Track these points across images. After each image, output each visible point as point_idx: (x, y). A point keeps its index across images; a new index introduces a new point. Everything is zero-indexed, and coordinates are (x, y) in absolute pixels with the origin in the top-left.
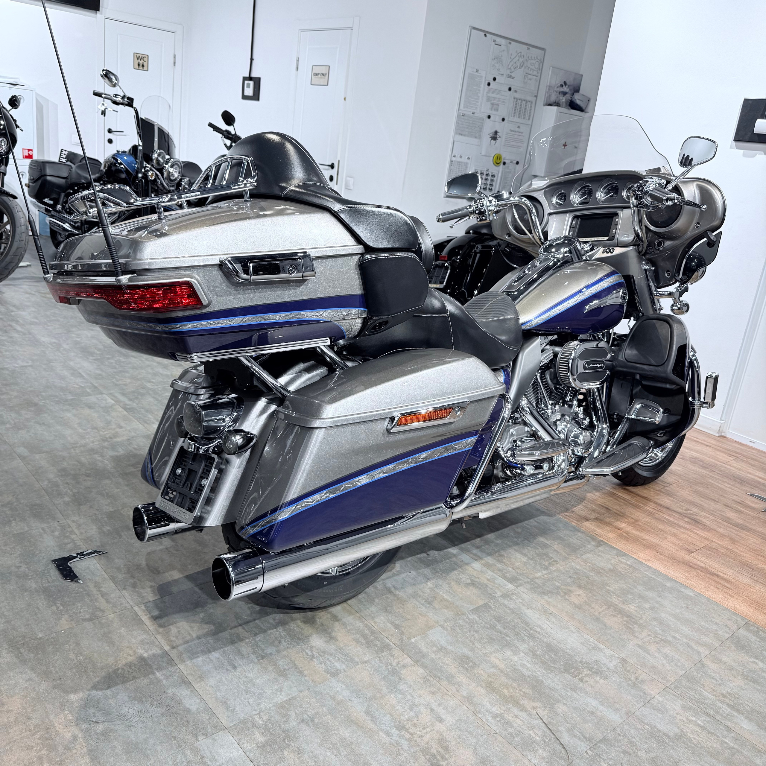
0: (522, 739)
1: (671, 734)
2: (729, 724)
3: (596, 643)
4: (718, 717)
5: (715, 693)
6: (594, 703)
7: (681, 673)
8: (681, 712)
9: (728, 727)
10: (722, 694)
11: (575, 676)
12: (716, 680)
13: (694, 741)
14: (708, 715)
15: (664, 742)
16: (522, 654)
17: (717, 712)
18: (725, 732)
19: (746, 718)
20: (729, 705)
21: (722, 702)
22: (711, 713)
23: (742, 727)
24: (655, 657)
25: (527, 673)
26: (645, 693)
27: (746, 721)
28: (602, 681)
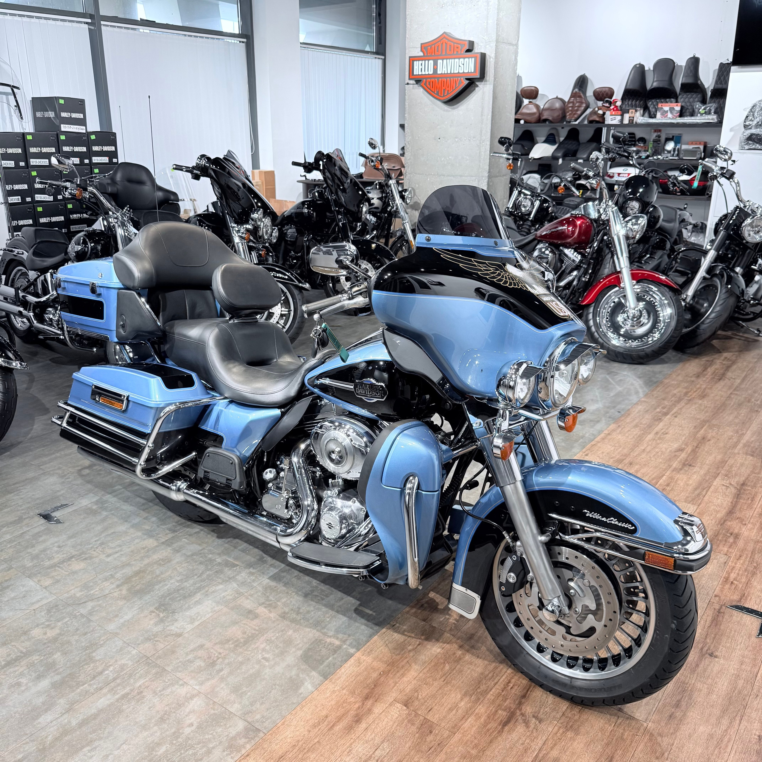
0: (92, 586)
1: (94, 654)
2: (105, 691)
3: (201, 621)
4: (112, 684)
5: (143, 687)
6: (127, 618)
7: (169, 669)
8: (119, 663)
9: (101, 689)
10: (142, 692)
11: (156, 608)
12: (160, 691)
13: (87, 666)
14: (114, 679)
15: (86, 650)
16: (178, 584)
17: (119, 685)
18: (95, 687)
19: (112, 704)
20: (128, 694)
21: (132, 690)
22: (118, 681)
23: (101, 698)
24: (187, 654)
25: (157, 587)
26: (139, 644)
27: (108, 702)
28: (152, 622)
